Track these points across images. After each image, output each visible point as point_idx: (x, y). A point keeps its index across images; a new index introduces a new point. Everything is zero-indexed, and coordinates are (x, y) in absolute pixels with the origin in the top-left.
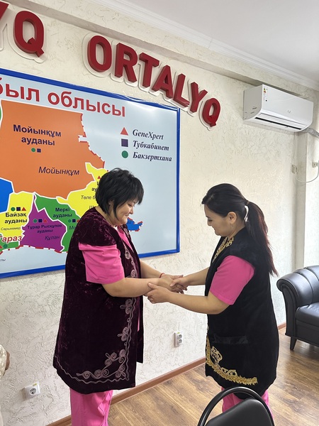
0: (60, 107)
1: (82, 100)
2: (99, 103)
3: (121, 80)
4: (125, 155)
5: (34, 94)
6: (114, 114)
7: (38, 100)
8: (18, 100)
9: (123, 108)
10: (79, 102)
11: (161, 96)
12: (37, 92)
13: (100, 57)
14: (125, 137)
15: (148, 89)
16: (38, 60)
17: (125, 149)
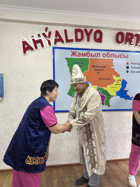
0: (106, 58)
1: (113, 55)
2: (119, 55)
3: (127, 45)
4: (128, 72)
5: (98, 55)
6: (124, 58)
7: (99, 57)
8: (94, 58)
9: (128, 55)
10: (112, 55)
12: (99, 54)
13: (120, 38)
14: (128, 65)
15: (138, 47)
16: (100, 44)
17: (128, 69)
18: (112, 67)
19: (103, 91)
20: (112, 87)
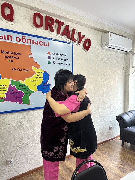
0: (21, 43)
1: (31, 40)
2: (38, 41)
3: (47, 31)
4: (49, 63)
5: (10, 37)
6: (44, 45)
9: (48, 43)
10: (29, 41)
11: (65, 38)
13: (38, 21)
14: (49, 55)
15: (59, 35)
17: (49, 60)
18: (30, 56)
19: (20, 86)
20: (32, 81)
